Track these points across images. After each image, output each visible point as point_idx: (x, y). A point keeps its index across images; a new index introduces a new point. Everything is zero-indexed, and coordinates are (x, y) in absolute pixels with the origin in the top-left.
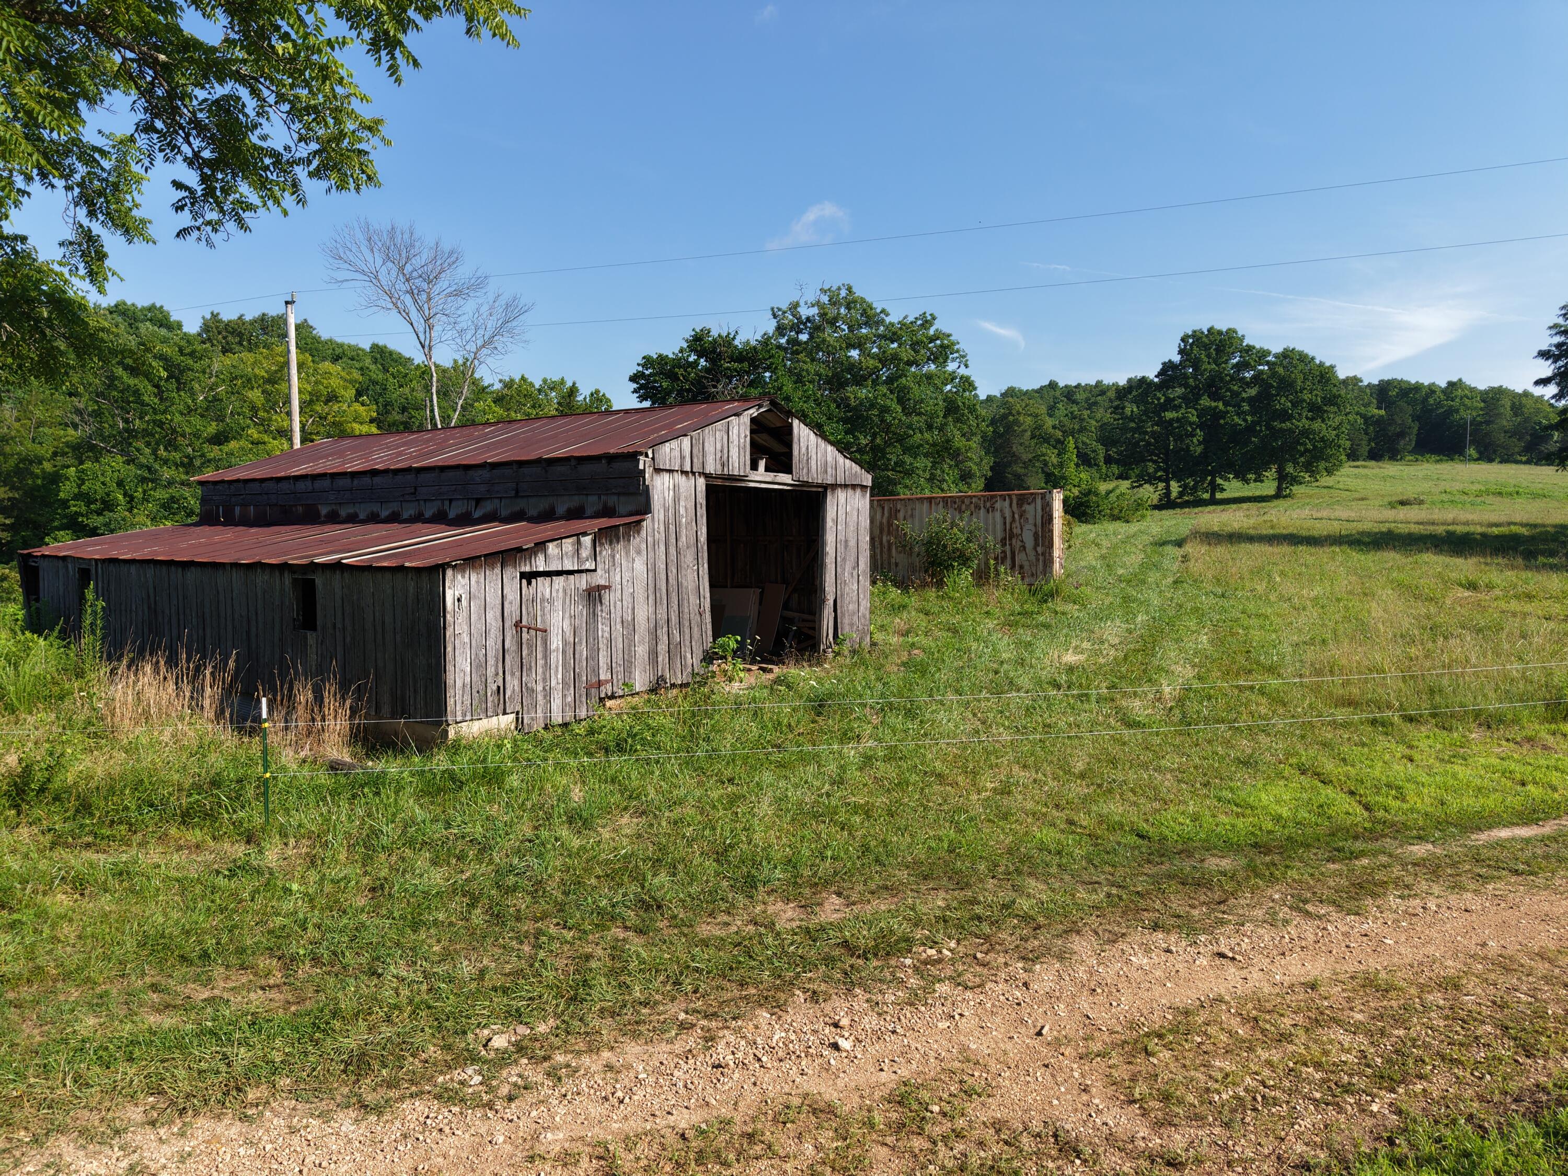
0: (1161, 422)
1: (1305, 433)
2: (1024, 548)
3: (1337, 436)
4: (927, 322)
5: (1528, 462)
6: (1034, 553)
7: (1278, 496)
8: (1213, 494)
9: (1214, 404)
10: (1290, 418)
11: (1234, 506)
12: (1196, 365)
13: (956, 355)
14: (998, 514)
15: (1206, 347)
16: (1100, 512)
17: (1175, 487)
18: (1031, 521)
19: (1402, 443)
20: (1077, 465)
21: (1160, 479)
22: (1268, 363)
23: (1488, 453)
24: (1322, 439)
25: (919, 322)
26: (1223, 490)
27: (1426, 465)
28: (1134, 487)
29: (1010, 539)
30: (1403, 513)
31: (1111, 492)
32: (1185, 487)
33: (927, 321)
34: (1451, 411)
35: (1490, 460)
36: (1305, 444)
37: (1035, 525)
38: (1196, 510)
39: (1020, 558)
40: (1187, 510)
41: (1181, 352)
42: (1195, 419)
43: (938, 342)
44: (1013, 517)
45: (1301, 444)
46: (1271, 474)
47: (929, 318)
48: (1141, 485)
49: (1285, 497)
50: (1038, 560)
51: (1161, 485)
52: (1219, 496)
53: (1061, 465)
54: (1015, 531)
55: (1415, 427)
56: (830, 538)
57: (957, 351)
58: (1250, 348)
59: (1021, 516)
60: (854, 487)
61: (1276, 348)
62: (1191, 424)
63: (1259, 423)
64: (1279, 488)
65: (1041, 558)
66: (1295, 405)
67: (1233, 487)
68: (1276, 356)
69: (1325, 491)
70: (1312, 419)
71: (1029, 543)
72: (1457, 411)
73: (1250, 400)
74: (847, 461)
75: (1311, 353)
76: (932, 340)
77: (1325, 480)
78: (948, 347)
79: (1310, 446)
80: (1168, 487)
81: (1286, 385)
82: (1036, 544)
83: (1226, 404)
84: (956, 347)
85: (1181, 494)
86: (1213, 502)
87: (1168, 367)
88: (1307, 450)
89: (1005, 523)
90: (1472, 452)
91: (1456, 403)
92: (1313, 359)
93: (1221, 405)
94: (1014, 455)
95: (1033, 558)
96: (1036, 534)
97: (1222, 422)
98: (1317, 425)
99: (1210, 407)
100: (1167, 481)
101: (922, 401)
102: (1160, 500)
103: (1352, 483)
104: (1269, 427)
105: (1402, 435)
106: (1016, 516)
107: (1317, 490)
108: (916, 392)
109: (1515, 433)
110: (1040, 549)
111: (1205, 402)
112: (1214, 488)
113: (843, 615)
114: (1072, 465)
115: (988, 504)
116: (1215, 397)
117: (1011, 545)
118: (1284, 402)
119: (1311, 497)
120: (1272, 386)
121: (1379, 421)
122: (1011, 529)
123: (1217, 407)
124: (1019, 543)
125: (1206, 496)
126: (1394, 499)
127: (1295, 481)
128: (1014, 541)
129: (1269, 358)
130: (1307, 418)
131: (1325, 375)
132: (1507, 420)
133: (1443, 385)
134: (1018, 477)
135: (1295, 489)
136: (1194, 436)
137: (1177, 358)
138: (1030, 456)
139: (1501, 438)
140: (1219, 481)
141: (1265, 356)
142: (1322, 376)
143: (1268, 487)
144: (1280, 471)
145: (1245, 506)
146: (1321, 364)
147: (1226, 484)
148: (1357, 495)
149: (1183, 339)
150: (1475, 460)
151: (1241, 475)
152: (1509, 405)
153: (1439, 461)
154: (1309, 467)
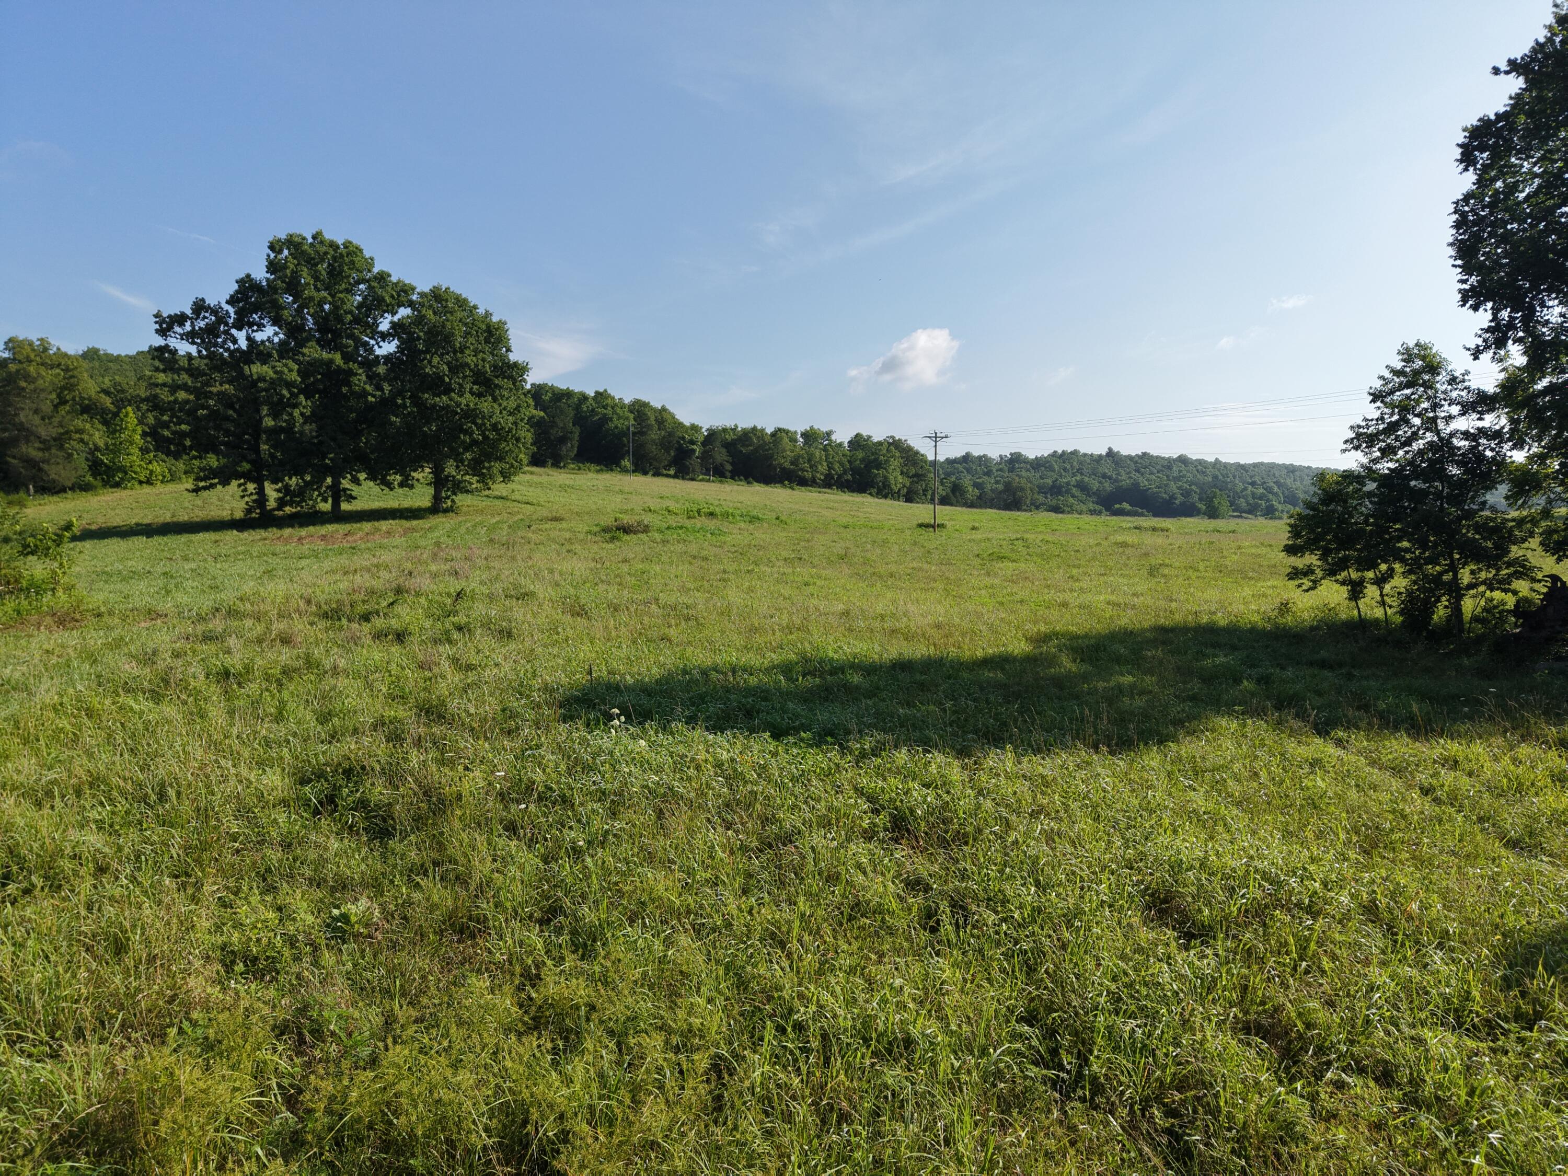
1: (471, 414)
3: (515, 423)
5: (675, 476)
7: (436, 509)
8: (336, 504)
9: (325, 355)
10: (448, 390)
11: (368, 525)
12: (293, 287)
15: (311, 262)
17: (272, 493)
19: (565, 449)
20: (144, 451)
21: (247, 477)
22: (413, 305)
23: (643, 465)
24: (495, 427)
26: (351, 498)
27: (591, 475)
28: (196, 490)
32: (286, 489)
34: (605, 419)
35: (645, 473)
36: (468, 432)
38: (303, 532)
41: (272, 267)
42: (295, 377)
45: (466, 432)
46: (424, 474)
48: (212, 486)
49: (446, 511)
51: (251, 487)
52: (345, 506)
53: (115, 450)
55: (577, 430)
58: (382, 277)
61: (423, 285)
62: (289, 385)
63: (400, 393)
64: (437, 498)
66: (455, 369)
67: (366, 495)
68: (422, 295)
69: (499, 503)
70: (480, 395)
72: (611, 419)
75: (473, 301)
77: (500, 488)
79: (477, 437)
80: (261, 491)
81: (439, 339)
83: (347, 357)
85: (281, 503)
86: (337, 516)
87: (247, 286)
88: (474, 442)
90: (627, 463)
91: (609, 411)
93: (338, 358)
94: (21, 427)
97: (344, 390)
98: (486, 405)
99: (321, 362)
100: (260, 481)
102: (249, 511)
103: (532, 494)
104: (416, 401)
105: (563, 440)
107: (488, 502)
109: (665, 444)
111: (313, 351)
112: (338, 494)
114: (135, 451)
116: (329, 344)
118: (436, 364)
119: (481, 512)
120: (419, 338)
121: (540, 423)
125: (326, 507)
126: (608, 521)
127: (459, 487)
129: (414, 297)
130: (472, 393)
131: (492, 333)
133: (592, 394)
134: (30, 463)
135: (462, 500)
136: (295, 406)
137: (260, 274)
138: (55, 432)
139: (654, 450)
140: (345, 483)
141: (407, 293)
142: (489, 334)
143: (421, 497)
144: (437, 471)
145: (384, 525)
146: (488, 316)
147: (355, 490)
148: (544, 513)
149: (272, 247)
150: (634, 471)
151: (378, 475)
152: (652, 418)
153: (598, 471)
154: (476, 467)
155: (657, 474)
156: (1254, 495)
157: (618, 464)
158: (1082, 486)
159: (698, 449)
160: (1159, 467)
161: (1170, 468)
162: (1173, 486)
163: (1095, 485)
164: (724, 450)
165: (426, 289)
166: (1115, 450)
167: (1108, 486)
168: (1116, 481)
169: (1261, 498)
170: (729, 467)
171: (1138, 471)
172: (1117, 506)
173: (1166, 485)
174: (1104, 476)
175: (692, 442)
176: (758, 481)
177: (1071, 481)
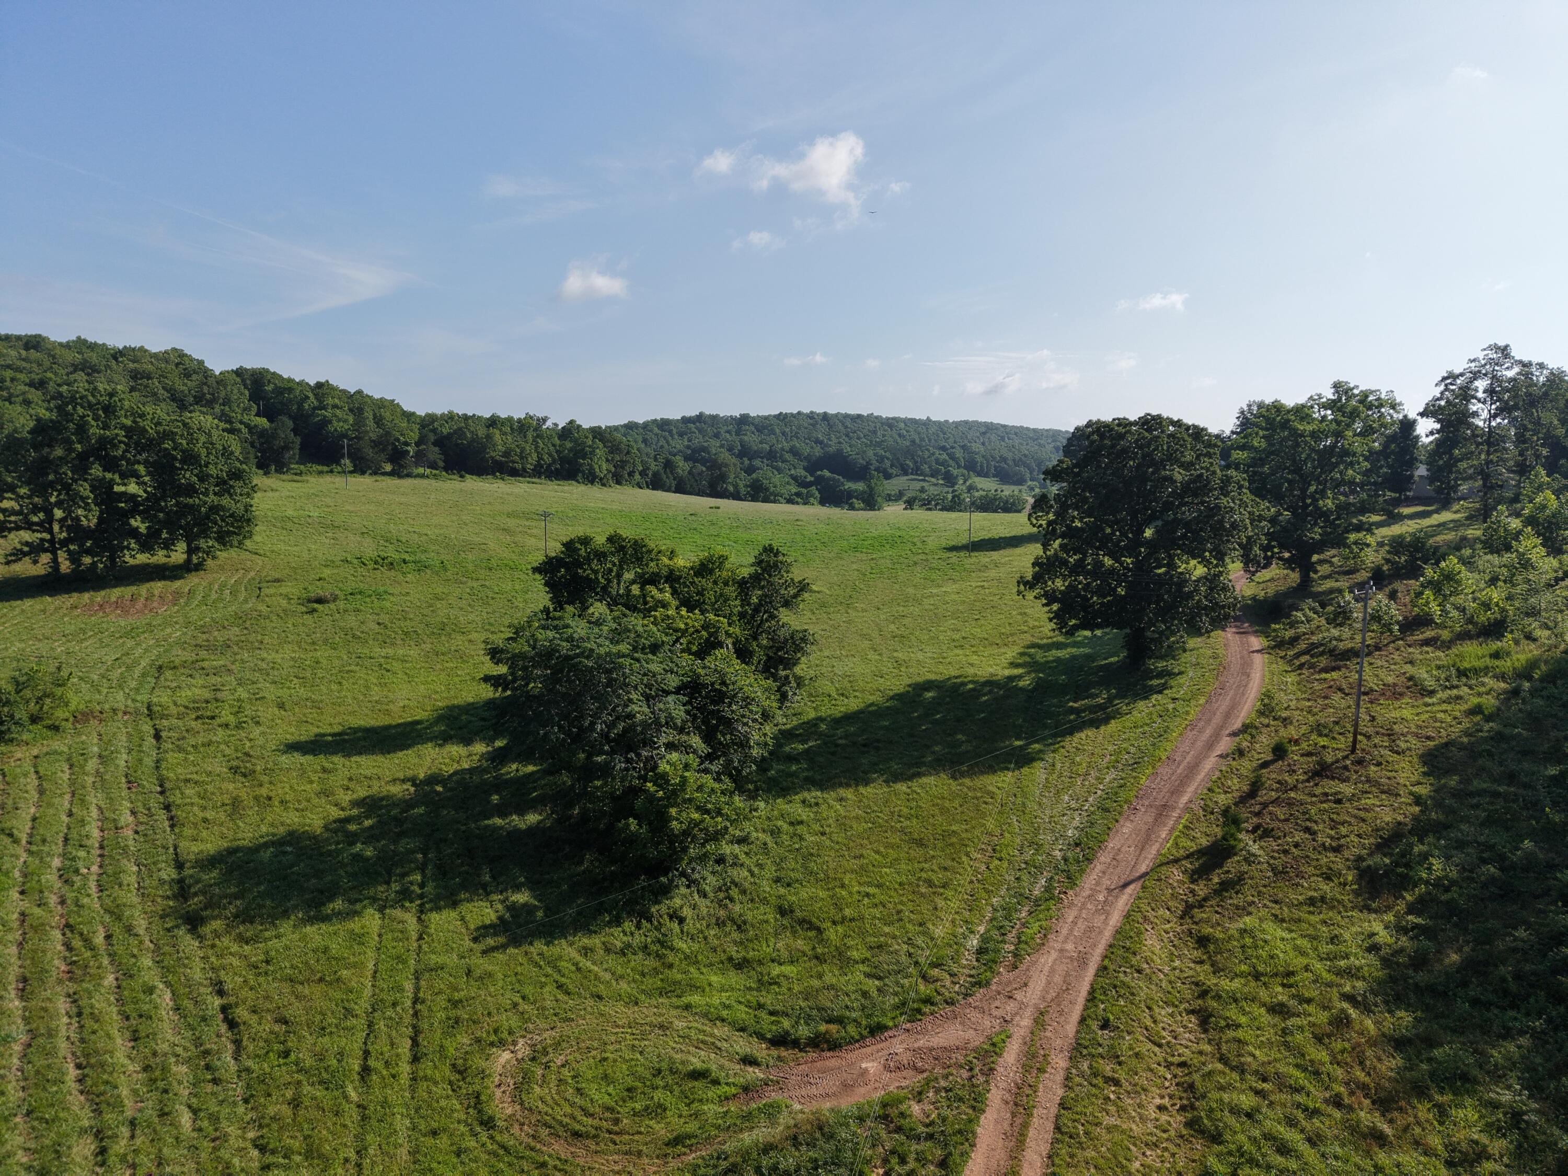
1: (214, 509)
3: (247, 512)
5: (392, 474)
9: (108, 476)
10: (196, 493)
19: (287, 456)
23: (360, 467)
24: (232, 515)
27: (313, 479)
34: (326, 422)
35: (363, 473)
36: (214, 520)
45: (211, 520)
49: (197, 569)
51: (47, 557)
55: (297, 441)
62: (83, 498)
64: (189, 558)
66: (202, 478)
70: (220, 495)
72: (330, 422)
79: (219, 519)
81: (189, 458)
83: (122, 476)
85: (75, 573)
86: (115, 579)
87: (43, 425)
88: (217, 526)
90: (347, 462)
93: (116, 477)
98: (226, 501)
99: (104, 479)
100: (53, 552)
102: (48, 579)
105: (286, 448)
109: (378, 443)
111: (97, 471)
112: (115, 561)
118: (188, 476)
119: (223, 567)
121: (262, 434)
130: (215, 494)
132: (372, 431)
133: (312, 383)
136: (88, 510)
139: (370, 453)
144: (189, 544)
145: (155, 588)
150: (351, 472)
152: (371, 417)
153: (320, 473)
155: (374, 474)
156: (937, 461)
158: (794, 452)
159: (411, 450)
162: (870, 453)
163: (806, 449)
164: (437, 449)
167: (818, 451)
168: (827, 446)
169: (942, 464)
170: (441, 464)
171: (847, 435)
172: (819, 473)
173: (864, 452)
174: (818, 441)
175: (407, 444)
176: (471, 473)
177: (787, 446)
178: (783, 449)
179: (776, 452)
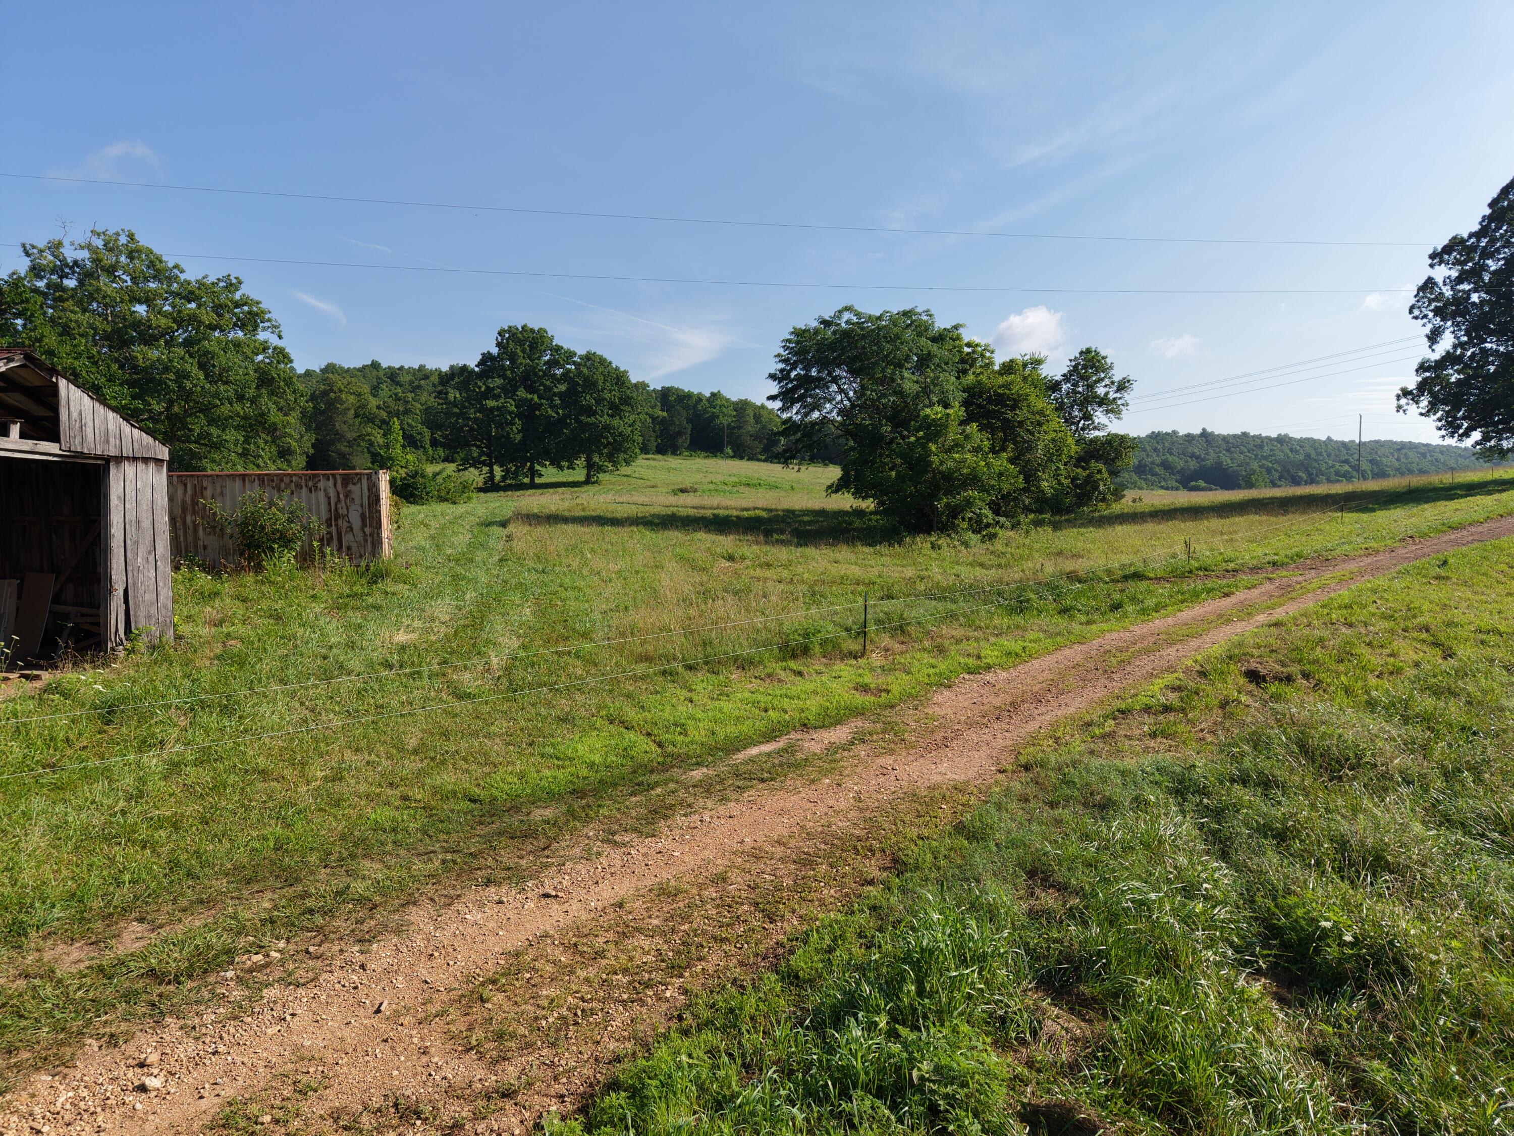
0: (483, 409)
1: (607, 428)
2: (352, 529)
3: (632, 432)
4: (232, 286)
5: (765, 461)
6: (362, 534)
7: (587, 482)
8: (532, 479)
9: (529, 396)
10: (594, 413)
11: (551, 490)
12: (513, 358)
13: (267, 324)
14: (321, 495)
15: (521, 343)
16: (427, 493)
17: (498, 472)
18: (357, 501)
19: (680, 441)
20: (404, 447)
21: (484, 463)
22: (574, 363)
23: (739, 454)
24: (621, 434)
25: (222, 284)
26: (541, 475)
27: (698, 460)
28: (459, 471)
29: (336, 520)
30: (683, 499)
31: (438, 474)
32: (507, 471)
33: (231, 284)
34: (714, 417)
35: (742, 458)
36: (606, 438)
37: (362, 506)
38: (518, 493)
39: (347, 539)
40: (510, 493)
41: (499, 345)
42: (513, 408)
43: (246, 308)
44: (338, 497)
45: (604, 437)
46: (581, 462)
47: (234, 281)
48: (466, 469)
49: (593, 483)
50: (366, 541)
51: (486, 469)
52: (537, 480)
53: (387, 446)
54: (340, 511)
55: (689, 427)
56: (116, 518)
57: (269, 320)
58: (558, 349)
59: (346, 496)
60: (146, 460)
61: (581, 351)
62: (510, 413)
63: (569, 416)
64: (588, 476)
65: (369, 539)
66: (598, 402)
67: (549, 474)
68: (581, 357)
69: (625, 479)
70: (612, 416)
71: (356, 521)
72: (718, 417)
73: (561, 395)
74: (136, 432)
75: (609, 359)
76: (237, 305)
77: (625, 470)
78: (257, 314)
79: (611, 440)
80: (491, 471)
81: (590, 384)
82: (364, 525)
83: (540, 397)
84: (267, 317)
85: (504, 478)
86: (533, 486)
87: (487, 358)
88: (609, 443)
89: (329, 504)
90: (729, 450)
91: (716, 411)
92: (610, 363)
93: (535, 397)
94: (337, 433)
95: (360, 538)
96: (363, 516)
97: (537, 413)
98: (616, 422)
99: (526, 399)
100: (491, 466)
101: (229, 369)
102: (485, 483)
103: (646, 473)
104: (577, 420)
105: (679, 434)
106: (342, 496)
107: (618, 478)
108: (222, 360)
109: (756, 437)
110: (368, 530)
111: (522, 393)
112: (533, 473)
113: (137, 606)
114: (398, 446)
115: (310, 484)
116: (530, 389)
117: (337, 525)
118: (588, 399)
119: (614, 483)
120: (578, 384)
121: (663, 421)
122: (336, 510)
123: (532, 399)
124: (346, 524)
125: (527, 480)
126: (676, 487)
127: (601, 469)
128: (340, 522)
129: (575, 359)
130: (608, 415)
131: (620, 378)
132: (751, 427)
133: (708, 395)
134: (343, 456)
135: (601, 476)
136: (514, 424)
137: (495, 351)
138: (355, 435)
139: (748, 441)
140: (537, 467)
141: (572, 357)
142: (618, 378)
143: (579, 474)
144: (589, 460)
145: (560, 490)
146: (617, 369)
147: (543, 470)
148: (649, 483)
149: (499, 333)
150: (733, 457)
151: (556, 463)
152: (752, 414)
153: (706, 457)
154: (611, 458)
155: (750, 459)
157: (722, 451)
158: (1165, 465)
159: (784, 439)
160: (1251, 446)
161: (1261, 447)
162: (1255, 465)
163: (1179, 463)
165: (584, 353)
166: (1209, 430)
167: (1193, 465)
168: (1204, 460)
171: (1228, 450)
172: (1193, 483)
173: (1248, 464)
174: (1193, 455)
175: (780, 433)
177: (1158, 460)
178: (1153, 463)
179: (1146, 466)
